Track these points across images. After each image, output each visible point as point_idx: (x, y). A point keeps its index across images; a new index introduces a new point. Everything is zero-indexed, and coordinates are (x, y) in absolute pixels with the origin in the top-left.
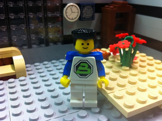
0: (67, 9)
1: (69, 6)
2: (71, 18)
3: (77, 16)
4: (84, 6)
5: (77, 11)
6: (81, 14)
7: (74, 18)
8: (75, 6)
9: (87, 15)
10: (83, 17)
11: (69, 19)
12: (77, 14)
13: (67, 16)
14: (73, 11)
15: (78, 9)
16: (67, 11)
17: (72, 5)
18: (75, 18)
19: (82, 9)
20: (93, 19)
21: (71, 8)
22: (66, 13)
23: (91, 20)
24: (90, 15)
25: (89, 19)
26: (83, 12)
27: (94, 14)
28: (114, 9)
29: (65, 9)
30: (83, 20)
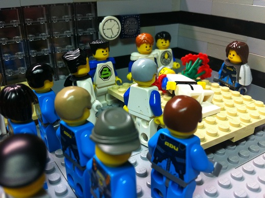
6: (122, 30)
9: (130, 31)
10: (126, 33)
19: (123, 24)
24: (133, 30)
26: (125, 26)
30: (125, 38)
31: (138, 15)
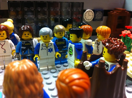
0: (86, 13)
1: (87, 12)
2: (88, 19)
3: (92, 18)
4: (96, 12)
5: (92, 15)
6: (94, 17)
7: (89, 19)
8: (91, 12)
9: (98, 18)
10: (96, 19)
11: (87, 19)
12: (92, 16)
13: (85, 18)
14: (90, 15)
15: (93, 13)
16: (86, 15)
17: (89, 11)
18: (91, 19)
19: (95, 14)
20: (102, 20)
21: (88, 13)
22: (85, 16)
23: (101, 21)
24: (100, 18)
25: (99, 20)
26: (96, 15)
27: (103, 17)
28: (117, 14)
29: (85, 13)
30: (95, 21)
31: (103, 10)
